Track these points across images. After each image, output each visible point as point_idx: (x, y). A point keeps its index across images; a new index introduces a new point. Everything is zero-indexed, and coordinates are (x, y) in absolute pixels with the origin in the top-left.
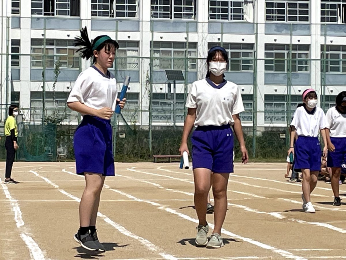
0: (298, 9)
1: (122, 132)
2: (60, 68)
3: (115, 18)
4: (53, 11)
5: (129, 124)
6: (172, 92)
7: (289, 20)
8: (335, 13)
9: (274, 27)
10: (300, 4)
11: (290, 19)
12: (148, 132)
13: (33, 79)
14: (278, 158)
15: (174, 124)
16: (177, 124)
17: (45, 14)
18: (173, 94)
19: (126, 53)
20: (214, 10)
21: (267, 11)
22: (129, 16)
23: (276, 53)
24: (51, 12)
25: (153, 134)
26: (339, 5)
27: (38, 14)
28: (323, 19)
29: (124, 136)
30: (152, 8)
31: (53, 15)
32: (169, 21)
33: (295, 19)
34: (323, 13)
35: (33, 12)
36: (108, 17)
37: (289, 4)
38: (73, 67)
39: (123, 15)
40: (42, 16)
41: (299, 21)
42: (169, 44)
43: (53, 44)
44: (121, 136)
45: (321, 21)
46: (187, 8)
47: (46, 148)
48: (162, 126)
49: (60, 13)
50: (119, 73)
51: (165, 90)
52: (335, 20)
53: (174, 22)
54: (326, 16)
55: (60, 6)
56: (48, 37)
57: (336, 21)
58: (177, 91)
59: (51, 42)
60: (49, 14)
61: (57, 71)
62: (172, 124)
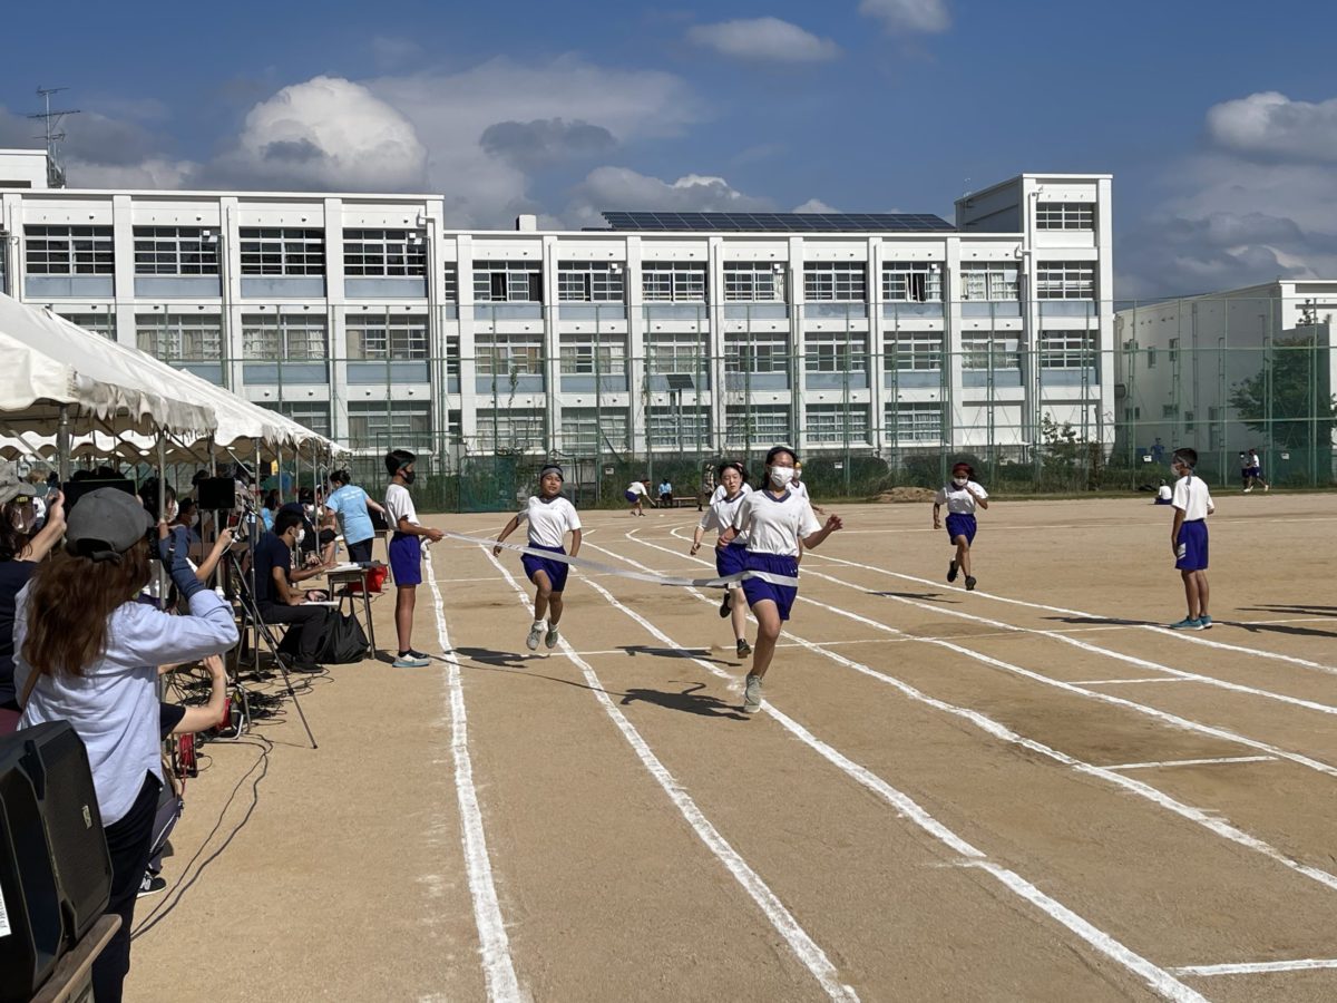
0: (851, 282)
1: (607, 466)
2: (518, 375)
3: (593, 301)
4: (505, 294)
5: (618, 451)
6: (677, 404)
7: (838, 298)
8: (902, 286)
9: (818, 308)
10: (854, 275)
11: (840, 296)
12: (645, 465)
13: (480, 391)
14: (833, 496)
15: (681, 448)
16: (685, 449)
17: (493, 299)
18: (678, 408)
19: (609, 352)
20: (730, 287)
21: (808, 287)
22: (612, 299)
23: (821, 346)
24: (502, 297)
25: (653, 468)
26: (909, 275)
27: (484, 299)
28: (886, 296)
29: (611, 472)
30: (645, 285)
31: (505, 299)
32: (669, 305)
33: (846, 296)
34: (886, 286)
35: (477, 296)
36: (583, 301)
37: (838, 275)
38: (535, 372)
39: (603, 297)
40: (490, 301)
41: (853, 298)
42: (669, 337)
43: (506, 341)
44: (607, 472)
45: (884, 298)
46: (694, 286)
47: (501, 492)
48: (663, 454)
49: (515, 296)
50: (601, 380)
51: (666, 402)
52: (902, 296)
53: (677, 305)
54: (890, 291)
55: (515, 286)
56: (498, 331)
57: (903, 298)
58: (684, 404)
59: (503, 338)
60: (499, 299)
61: (513, 380)
62: (678, 449)
